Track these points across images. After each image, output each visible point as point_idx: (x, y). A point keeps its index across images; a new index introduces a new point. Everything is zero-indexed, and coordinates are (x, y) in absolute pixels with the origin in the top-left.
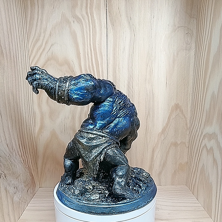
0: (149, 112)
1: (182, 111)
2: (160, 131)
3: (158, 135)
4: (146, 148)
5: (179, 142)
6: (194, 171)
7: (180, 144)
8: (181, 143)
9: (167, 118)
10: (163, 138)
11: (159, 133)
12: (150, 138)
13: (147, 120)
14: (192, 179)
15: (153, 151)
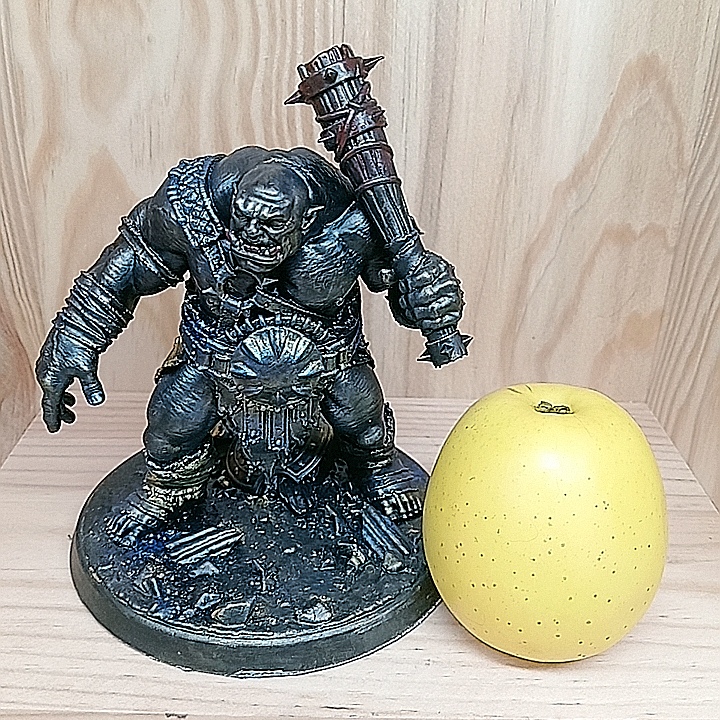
0: (524, 87)
1: (670, 88)
2: (566, 176)
3: (555, 192)
4: (498, 246)
5: (638, 228)
6: (688, 349)
7: (641, 235)
8: (646, 230)
9: (601, 117)
10: (572, 206)
11: (560, 183)
12: (520, 205)
13: (512, 124)
14: (676, 380)
15: (528, 261)
